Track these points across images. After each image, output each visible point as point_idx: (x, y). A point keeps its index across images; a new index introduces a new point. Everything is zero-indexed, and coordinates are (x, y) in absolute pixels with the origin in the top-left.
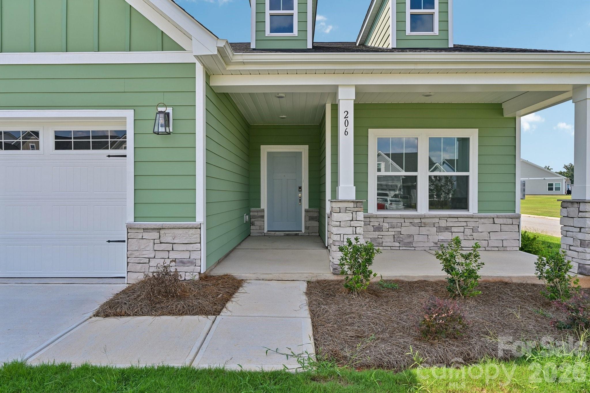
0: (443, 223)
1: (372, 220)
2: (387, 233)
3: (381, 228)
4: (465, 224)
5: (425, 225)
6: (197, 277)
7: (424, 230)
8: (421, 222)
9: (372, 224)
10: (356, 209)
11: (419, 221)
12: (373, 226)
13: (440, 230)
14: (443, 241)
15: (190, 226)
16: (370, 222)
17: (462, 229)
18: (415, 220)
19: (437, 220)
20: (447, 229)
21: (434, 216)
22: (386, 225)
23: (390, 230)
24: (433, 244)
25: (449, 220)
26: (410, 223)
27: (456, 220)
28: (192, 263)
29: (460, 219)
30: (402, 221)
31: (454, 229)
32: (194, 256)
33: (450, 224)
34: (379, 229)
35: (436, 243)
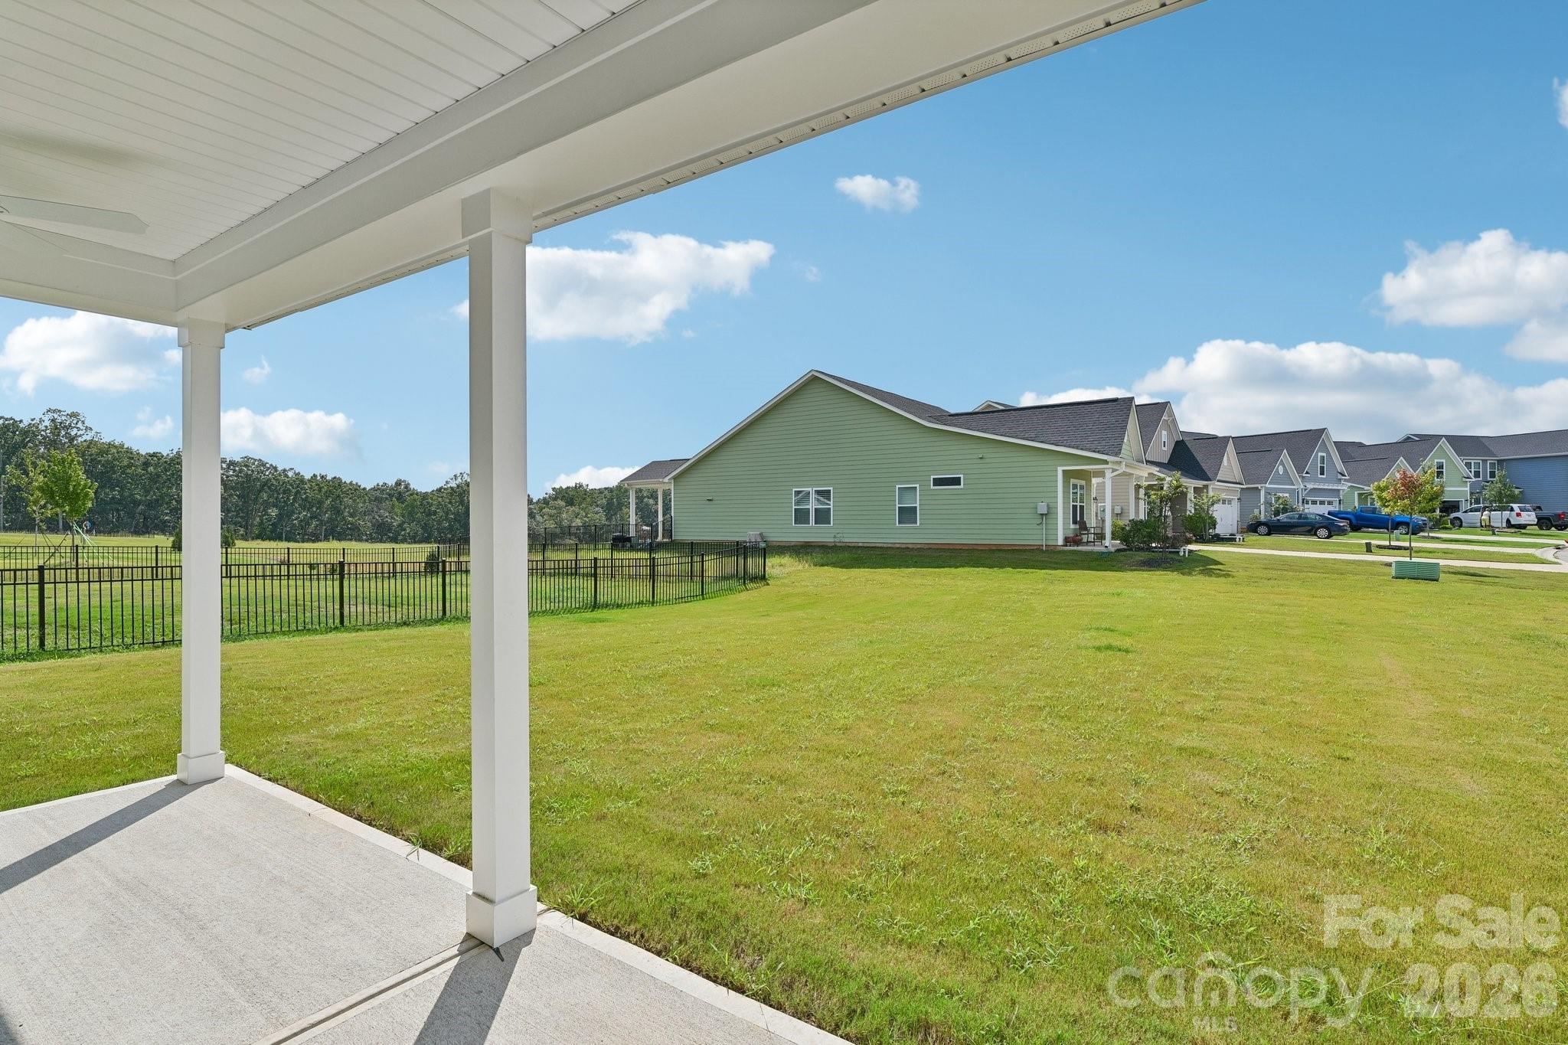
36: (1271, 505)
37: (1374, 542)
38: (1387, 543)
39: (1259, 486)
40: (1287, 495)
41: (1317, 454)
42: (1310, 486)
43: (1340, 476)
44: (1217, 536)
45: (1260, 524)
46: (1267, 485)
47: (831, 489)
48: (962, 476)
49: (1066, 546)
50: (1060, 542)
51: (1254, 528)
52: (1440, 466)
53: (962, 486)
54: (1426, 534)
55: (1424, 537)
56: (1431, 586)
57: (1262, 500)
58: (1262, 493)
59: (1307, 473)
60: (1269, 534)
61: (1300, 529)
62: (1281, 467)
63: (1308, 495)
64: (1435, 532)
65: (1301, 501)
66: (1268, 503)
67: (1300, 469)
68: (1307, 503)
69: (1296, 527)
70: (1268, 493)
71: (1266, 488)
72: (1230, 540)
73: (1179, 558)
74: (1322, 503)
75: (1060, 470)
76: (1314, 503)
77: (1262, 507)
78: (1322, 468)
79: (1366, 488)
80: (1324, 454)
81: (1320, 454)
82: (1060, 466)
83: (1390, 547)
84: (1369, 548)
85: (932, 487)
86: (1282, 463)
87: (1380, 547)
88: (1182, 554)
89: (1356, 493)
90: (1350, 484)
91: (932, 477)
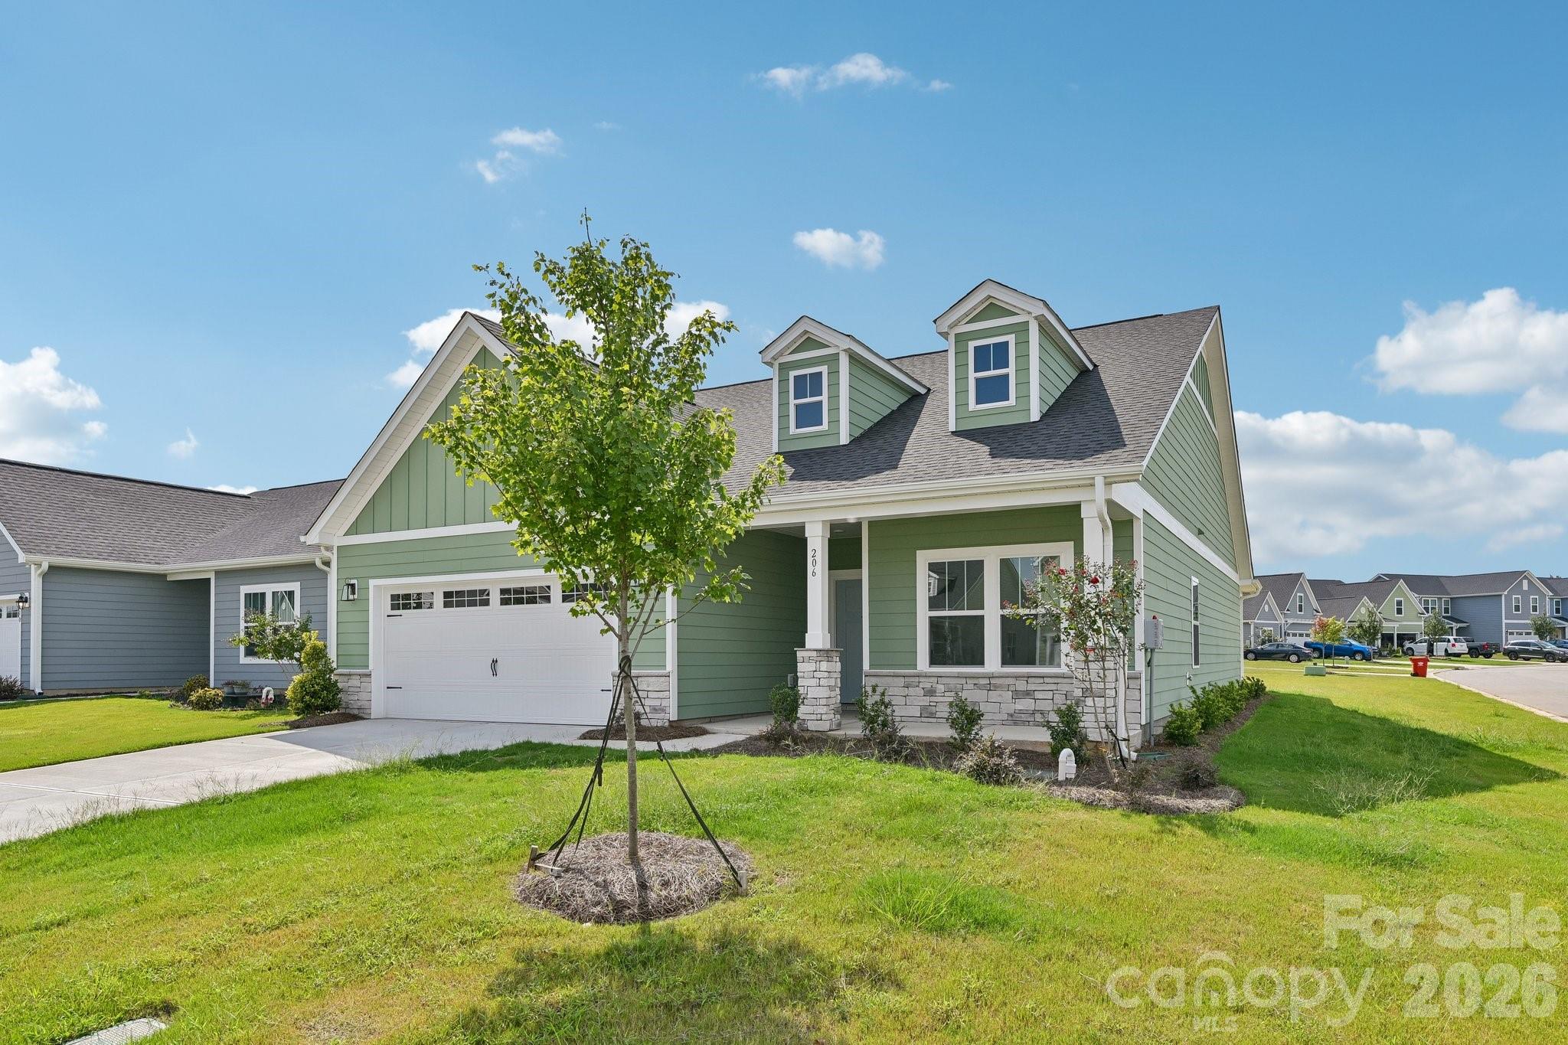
0: (1021, 686)
1: (922, 680)
2: (941, 699)
3: (935, 692)
4: (1054, 687)
5: (996, 687)
6: (667, 724)
7: (994, 696)
8: (990, 684)
9: (921, 686)
10: (820, 659)
11: (986, 681)
12: (923, 688)
13: (1018, 695)
14: (1021, 712)
15: (660, 674)
16: (919, 682)
17: (1049, 695)
18: (980, 680)
19: (1011, 681)
20: (1028, 694)
21: (1007, 675)
22: (941, 688)
23: (946, 694)
24: (1005, 717)
25: (1030, 680)
26: (975, 684)
27: (1041, 681)
28: (663, 710)
29: (1047, 680)
30: (963, 681)
31: (1038, 695)
32: (665, 703)
33: (1031, 687)
34: (931, 692)
35: (1012, 716)
36: (1259, 637)
39: (1250, 621)
40: (1272, 629)
41: (1296, 595)
42: (1290, 621)
43: (1315, 613)
46: (1256, 621)
52: (1399, 603)
57: (1252, 633)
58: (1252, 627)
59: (1288, 610)
60: (1256, 659)
61: (1278, 656)
62: (1267, 606)
63: (1288, 629)
65: (1283, 633)
66: (1257, 636)
67: (1282, 607)
68: (1289, 635)
69: (1276, 654)
70: (1256, 627)
71: (1255, 623)
74: (1301, 635)
76: (1294, 635)
77: (1252, 639)
78: (1300, 606)
80: (1302, 595)
81: (1299, 594)
86: (1267, 603)
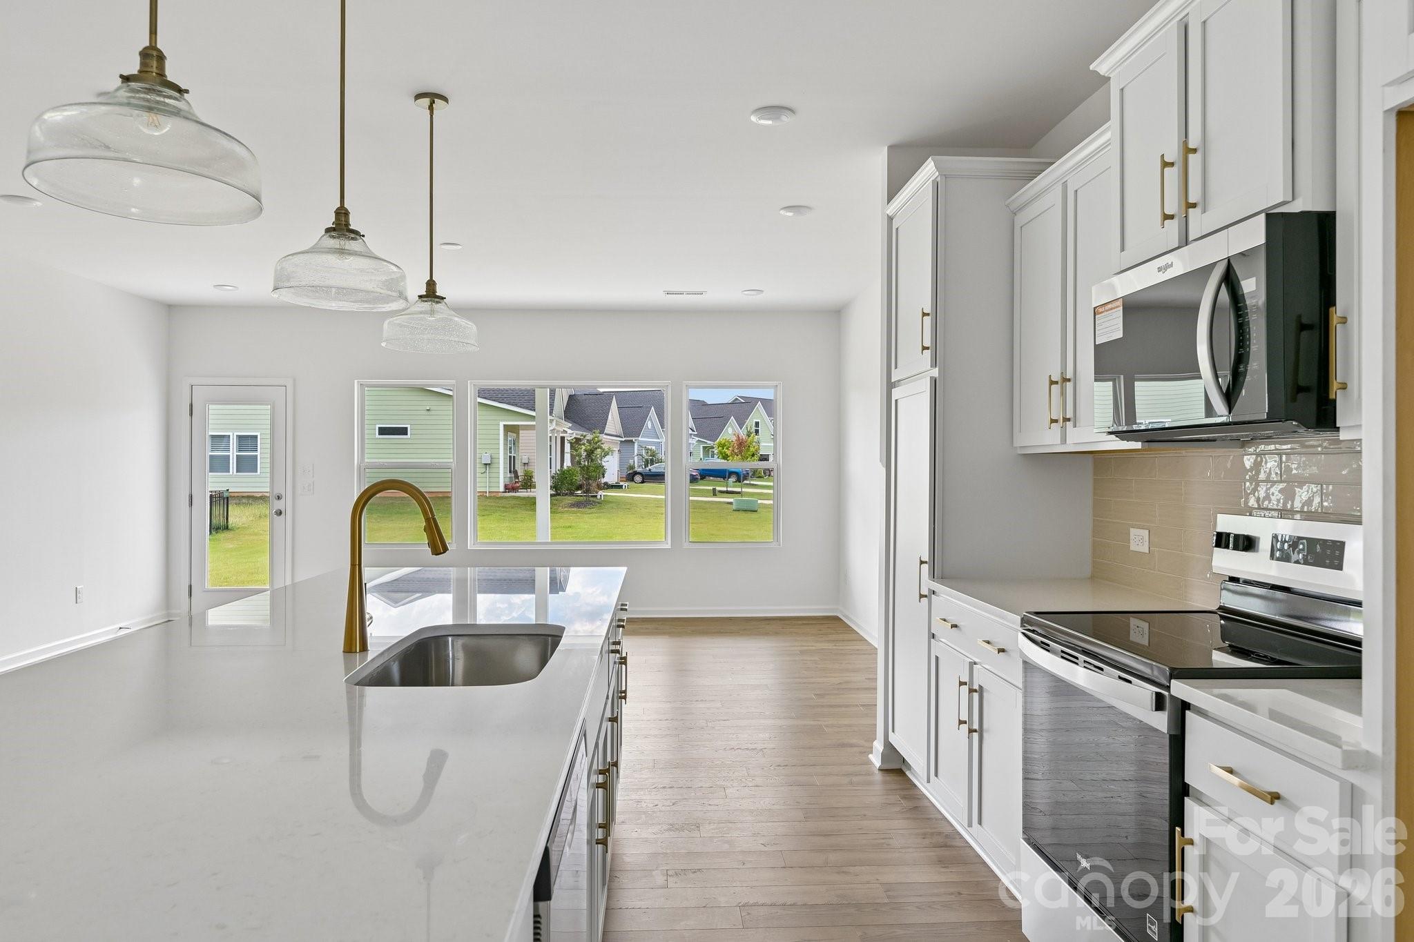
36: (642, 456)
37: (718, 488)
38: (724, 489)
39: (634, 439)
40: (654, 447)
43: (691, 432)
44: (606, 484)
45: (636, 473)
46: (640, 439)
47: (258, 434)
48: (408, 426)
49: (505, 492)
50: (502, 489)
51: (631, 477)
52: (757, 424)
53: (409, 436)
54: (748, 482)
55: (747, 484)
56: (754, 515)
57: (636, 452)
58: (636, 445)
60: (643, 482)
62: (649, 422)
64: (753, 480)
65: (664, 453)
67: (663, 425)
70: (640, 445)
71: (639, 441)
72: (617, 487)
73: (597, 501)
75: (502, 424)
77: (636, 458)
79: (709, 442)
82: (502, 421)
83: (727, 492)
84: (714, 493)
85: (377, 436)
86: (650, 419)
87: (721, 492)
88: (599, 497)
89: (701, 446)
90: (697, 439)
91: (378, 426)
